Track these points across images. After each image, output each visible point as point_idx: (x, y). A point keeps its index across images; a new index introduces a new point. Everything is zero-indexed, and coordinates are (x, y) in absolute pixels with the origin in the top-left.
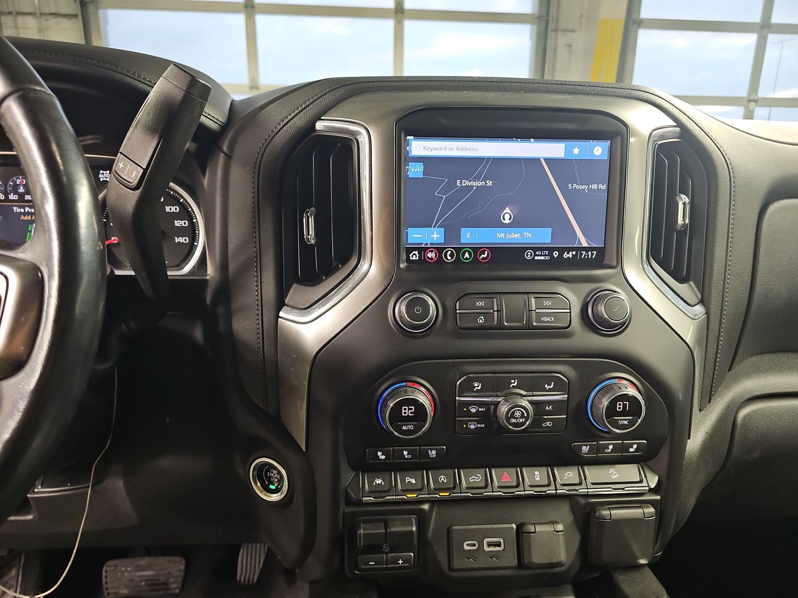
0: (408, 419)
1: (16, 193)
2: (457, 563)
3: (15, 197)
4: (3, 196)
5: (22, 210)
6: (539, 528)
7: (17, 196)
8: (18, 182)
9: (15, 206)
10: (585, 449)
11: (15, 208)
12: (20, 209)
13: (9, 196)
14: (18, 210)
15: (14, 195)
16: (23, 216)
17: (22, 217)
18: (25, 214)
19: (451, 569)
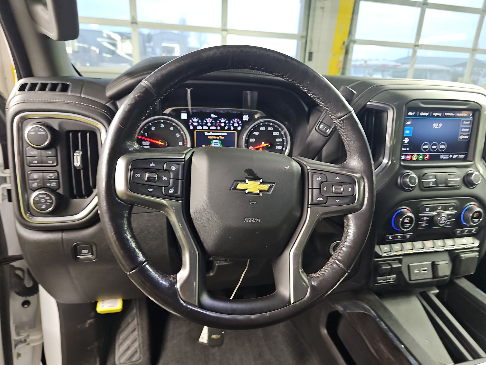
0: (407, 223)
1: (207, 126)
2: (413, 278)
3: (207, 128)
6: (441, 263)
8: (208, 121)
10: (458, 232)
19: (410, 280)
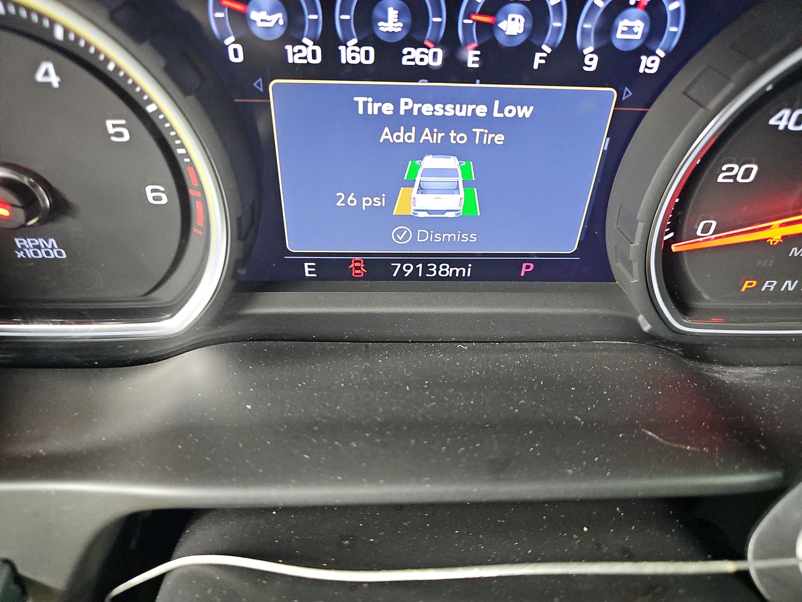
1: (367, 36)
3: (365, 56)
4: (318, 49)
5: (388, 108)
7: (371, 50)
9: (363, 92)
11: (360, 100)
12: (377, 105)
13: (342, 48)
14: (373, 109)
15: (359, 45)
16: (387, 130)
17: (386, 134)
18: (396, 121)
